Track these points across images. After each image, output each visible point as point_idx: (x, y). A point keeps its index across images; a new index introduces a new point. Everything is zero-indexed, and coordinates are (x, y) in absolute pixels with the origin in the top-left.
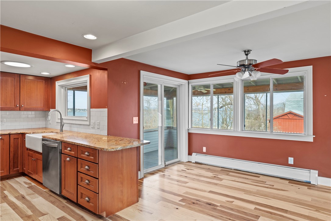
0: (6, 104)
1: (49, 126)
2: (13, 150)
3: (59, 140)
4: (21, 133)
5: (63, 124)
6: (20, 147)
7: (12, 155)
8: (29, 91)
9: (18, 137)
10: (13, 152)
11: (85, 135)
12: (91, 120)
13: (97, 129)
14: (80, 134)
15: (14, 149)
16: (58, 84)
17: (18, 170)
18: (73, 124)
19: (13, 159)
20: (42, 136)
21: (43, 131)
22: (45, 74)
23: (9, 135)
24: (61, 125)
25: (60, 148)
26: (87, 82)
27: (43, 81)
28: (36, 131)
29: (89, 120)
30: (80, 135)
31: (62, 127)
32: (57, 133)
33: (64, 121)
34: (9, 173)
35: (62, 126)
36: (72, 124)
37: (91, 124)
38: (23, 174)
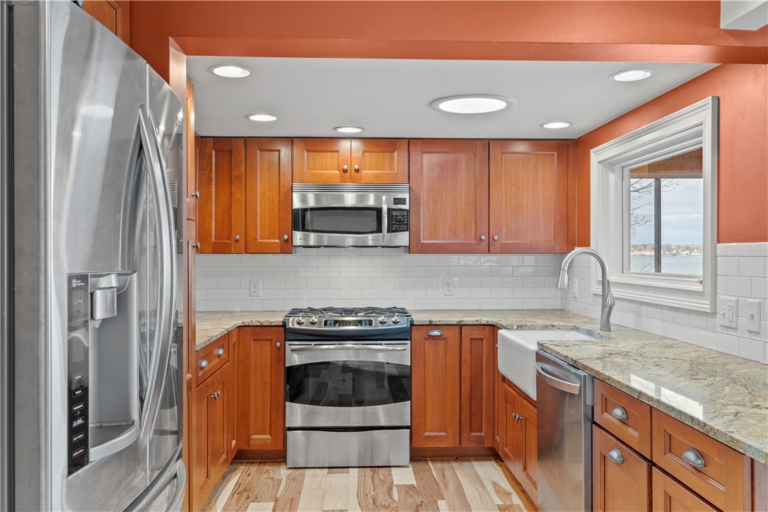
0: (455, 235)
1: (573, 307)
2: (469, 374)
3: (585, 368)
4: (489, 325)
5: (609, 301)
6: (487, 367)
7: (465, 388)
8: (513, 189)
9: (481, 337)
10: (468, 382)
11: (693, 355)
12: (718, 291)
13: (748, 335)
14: (671, 346)
15: (471, 371)
16: (597, 155)
17: (481, 440)
18: (648, 304)
19: (468, 401)
20: (538, 343)
21: (548, 323)
22: (557, 127)
23: (458, 327)
24: (604, 306)
25: (589, 402)
26: (700, 134)
27: (553, 155)
28: (529, 321)
29: (709, 293)
30: (670, 353)
31: (606, 314)
32: (590, 333)
33: (615, 292)
34: (460, 443)
35: (608, 310)
36: (642, 303)
37: (720, 310)
38: (494, 455)
